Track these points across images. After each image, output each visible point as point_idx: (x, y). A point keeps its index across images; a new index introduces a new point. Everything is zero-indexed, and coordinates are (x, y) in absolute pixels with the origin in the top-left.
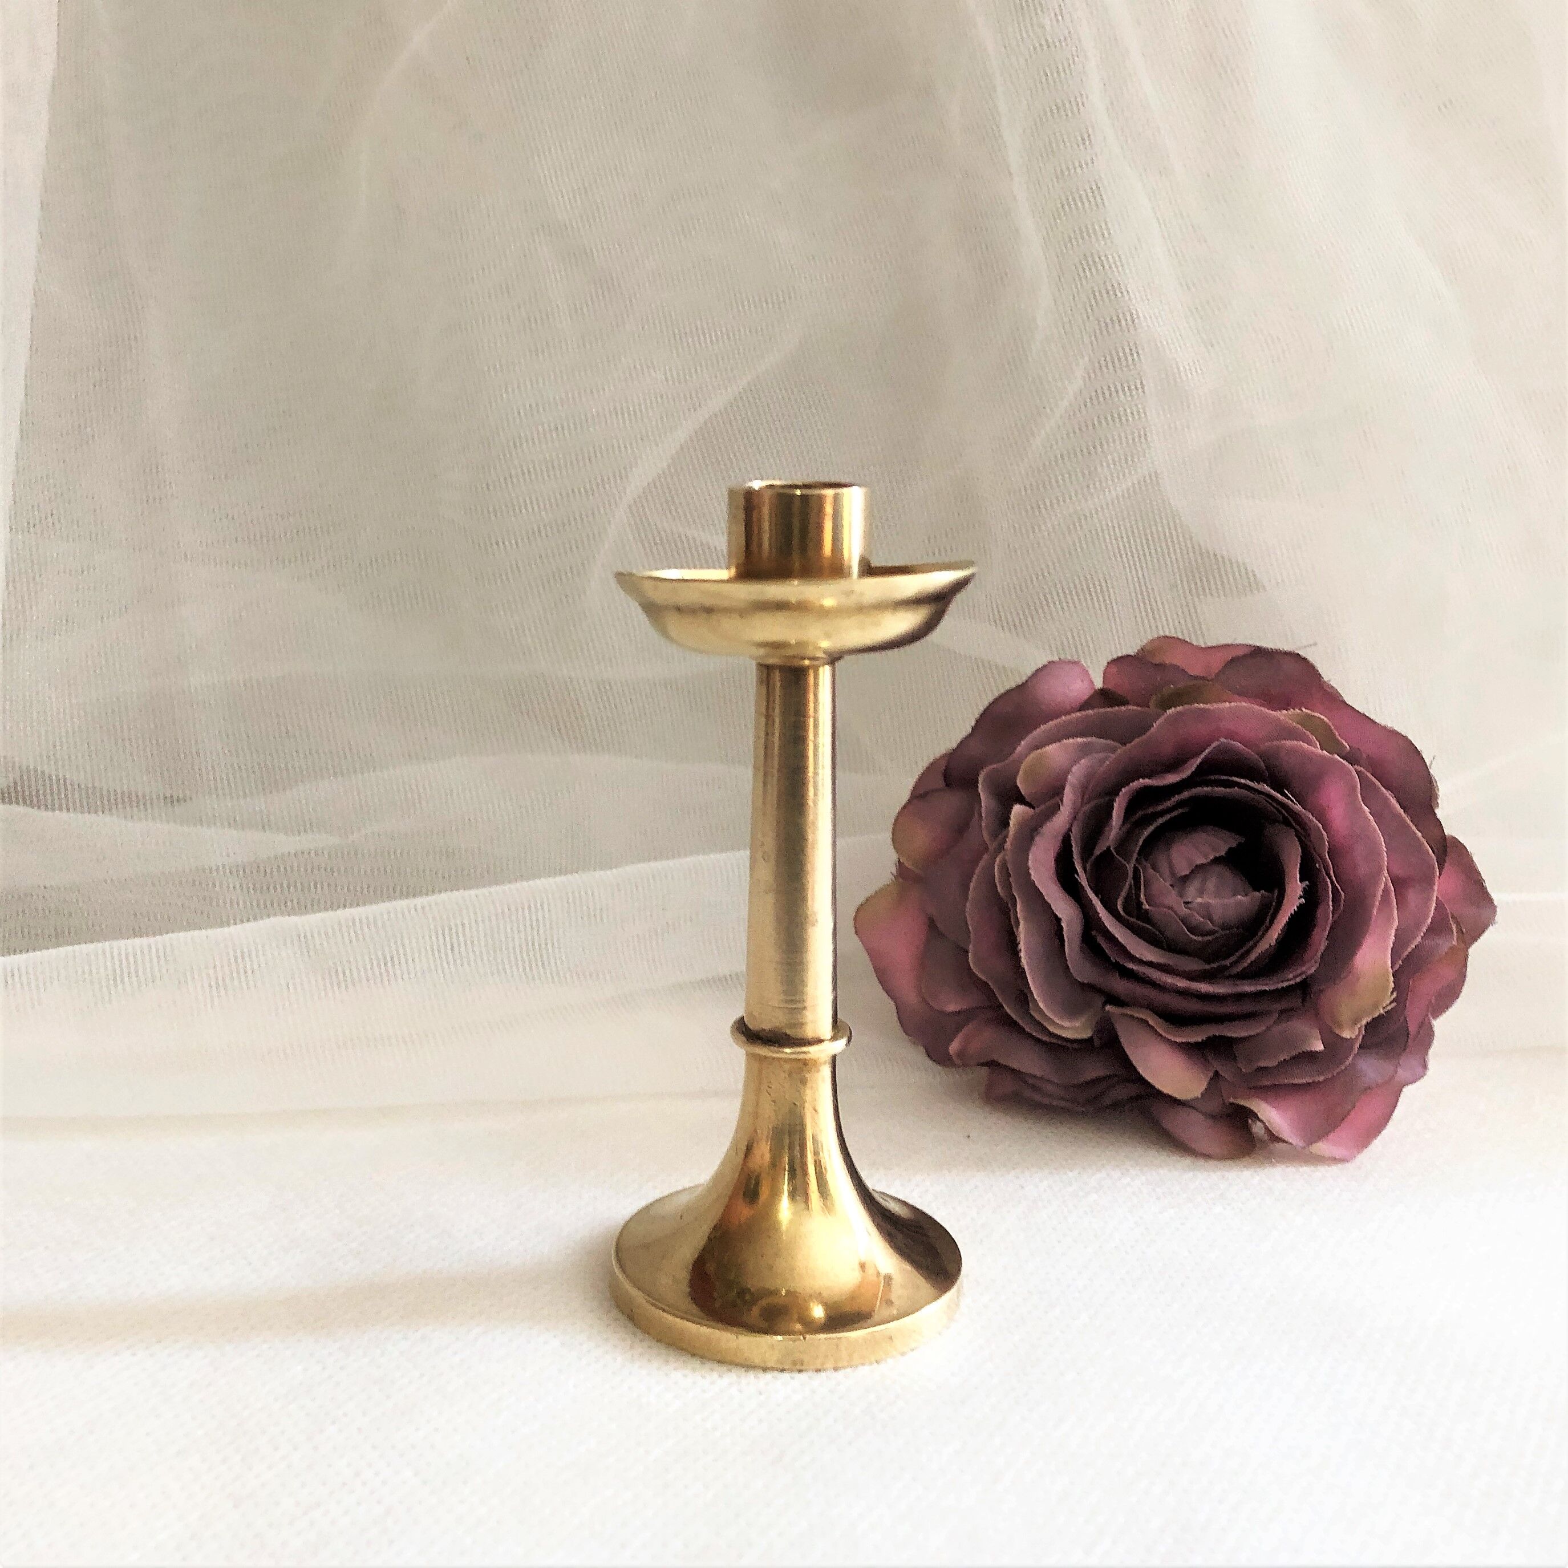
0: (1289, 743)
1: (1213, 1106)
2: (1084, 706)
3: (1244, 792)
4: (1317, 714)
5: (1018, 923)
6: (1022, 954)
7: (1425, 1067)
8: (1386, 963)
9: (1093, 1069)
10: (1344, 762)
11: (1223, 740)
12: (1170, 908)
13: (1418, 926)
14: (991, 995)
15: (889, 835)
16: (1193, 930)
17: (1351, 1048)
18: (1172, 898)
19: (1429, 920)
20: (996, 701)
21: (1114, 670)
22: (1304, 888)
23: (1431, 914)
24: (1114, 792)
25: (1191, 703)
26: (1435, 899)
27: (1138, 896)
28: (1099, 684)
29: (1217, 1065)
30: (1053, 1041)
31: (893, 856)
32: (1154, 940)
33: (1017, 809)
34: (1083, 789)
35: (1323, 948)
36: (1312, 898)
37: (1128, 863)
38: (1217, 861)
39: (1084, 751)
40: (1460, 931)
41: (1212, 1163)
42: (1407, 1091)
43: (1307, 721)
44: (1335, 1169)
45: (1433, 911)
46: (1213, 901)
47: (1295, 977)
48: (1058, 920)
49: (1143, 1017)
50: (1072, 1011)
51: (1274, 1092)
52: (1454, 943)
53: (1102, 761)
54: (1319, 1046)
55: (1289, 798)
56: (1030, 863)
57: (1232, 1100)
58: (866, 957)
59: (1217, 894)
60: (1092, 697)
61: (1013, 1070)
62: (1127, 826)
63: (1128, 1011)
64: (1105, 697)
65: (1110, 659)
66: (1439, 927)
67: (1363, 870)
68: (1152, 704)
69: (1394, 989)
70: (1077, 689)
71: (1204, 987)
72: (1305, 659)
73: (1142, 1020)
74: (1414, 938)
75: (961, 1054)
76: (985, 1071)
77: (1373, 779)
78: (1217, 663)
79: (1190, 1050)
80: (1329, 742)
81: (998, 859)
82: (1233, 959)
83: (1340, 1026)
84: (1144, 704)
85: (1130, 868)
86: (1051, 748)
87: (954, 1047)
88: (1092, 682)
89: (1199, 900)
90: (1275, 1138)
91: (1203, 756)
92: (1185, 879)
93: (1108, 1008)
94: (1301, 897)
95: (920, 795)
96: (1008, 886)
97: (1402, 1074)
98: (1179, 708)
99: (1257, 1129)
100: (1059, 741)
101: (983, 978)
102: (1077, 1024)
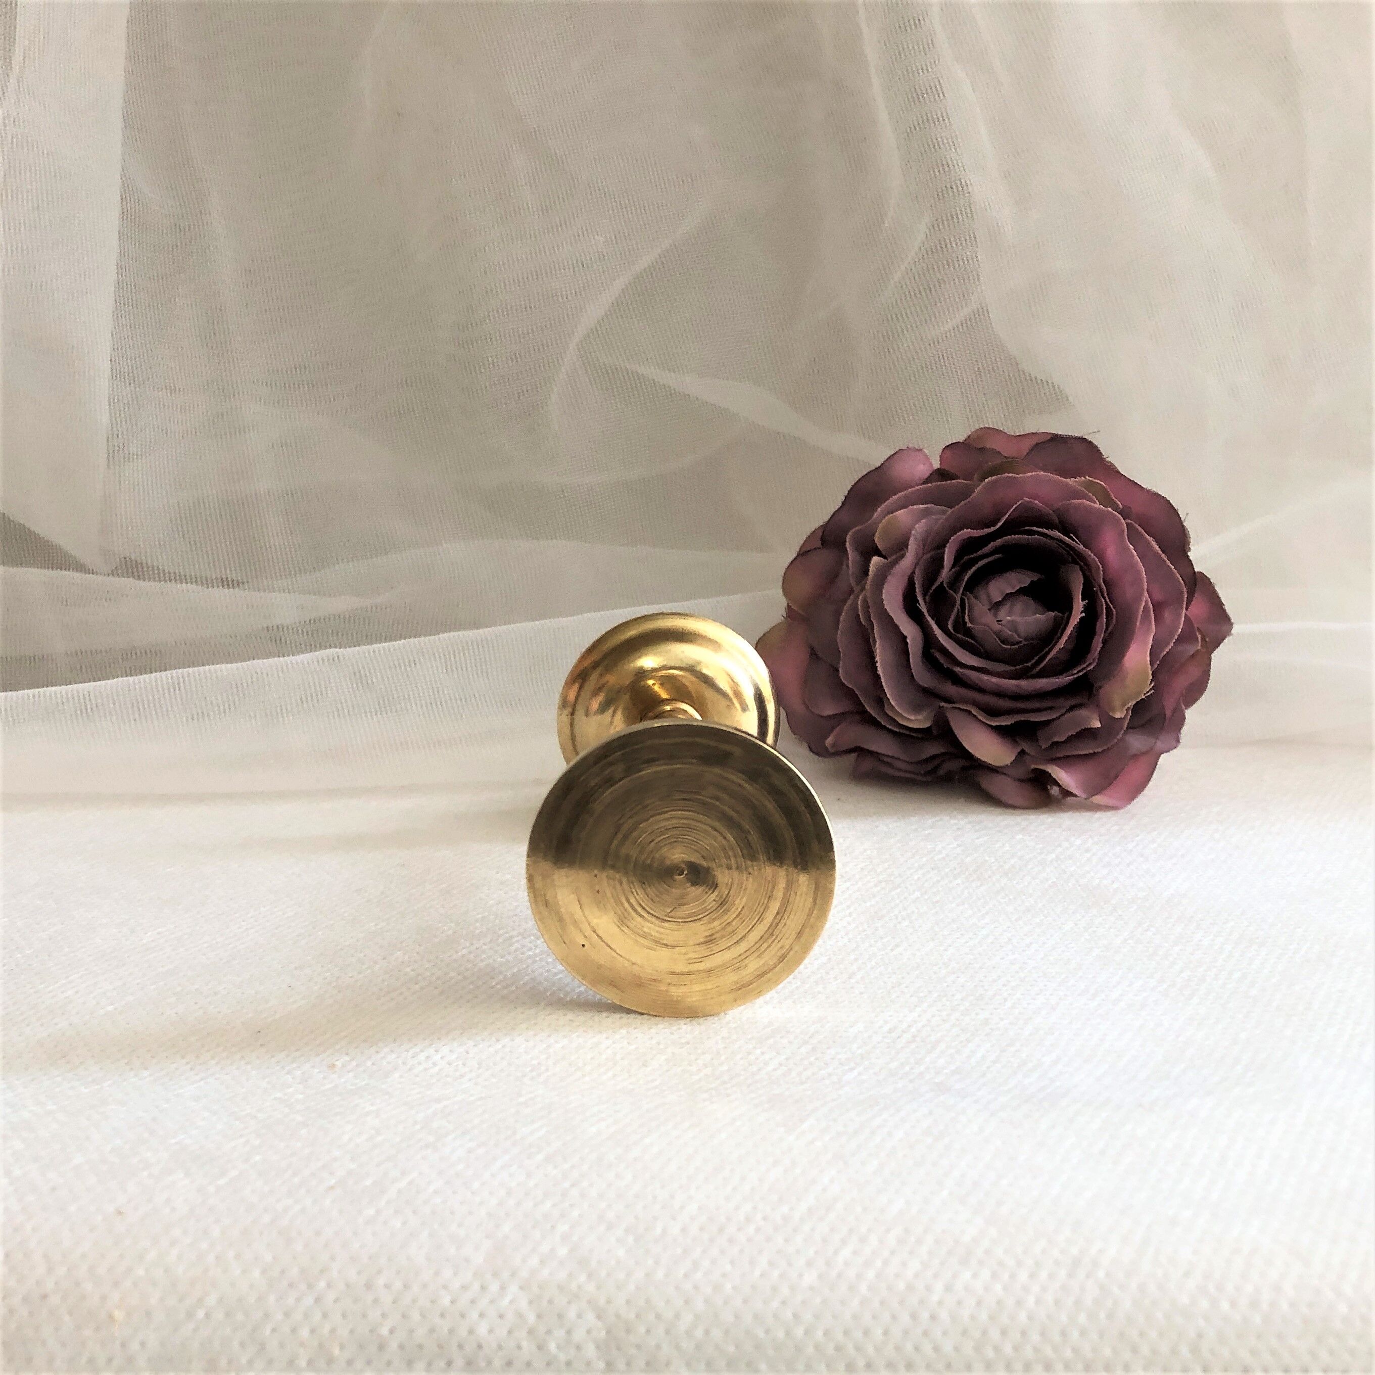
0: (1075, 502)
1: (1020, 772)
2: (927, 481)
3: (1042, 539)
4: (1099, 482)
5: (875, 641)
6: (878, 665)
7: (1178, 740)
8: (1146, 662)
9: (932, 749)
10: (1116, 513)
11: (1026, 499)
12: (985, 625)
13: (1172, 634)
14: (857, 701)
15: (779, 587)
16: (1003, 641)
17: (1122, 727)
18: (988, 618)
19: (1180, 630)
21: (948, 452)
22: (1085, 606)
23: (1181, 626)
24: (946, 540)
25: (1002, 474)
26: (1183, 616)
27: (963, 617)
28: (936, 465)
29: (1024, 744)
30: (902, 730)
31: (785, 602)
32: (974, 651)
33: (875, 559)
34: (924, 541)
35: (1099, 650)
36: (1091, 612)
37: (956, 592)
38: (1022, 591)
40: (1203, 639)
41: (1019, 812)
42: (1164, 759)
43: (1090, 486)
44: (1109, 814)
45: (1182, 623)
46: (1018, 619)
47: (1079, 673)
48: (905, 637)
49: (968, 708)
50: (917, 707)
51: (1067, 760)
52: (1199, 649)
53: (936, 521)
54: (1097, 724)
55: (1074, 540)
56: (884, 596)
57: (1033, 766)
59: (1022, 614)
60: (931, 474)
61: (873, 753)
62: (956, 568)
63: (957, 706)
64: (941, 474)
65: (944, 445)
66: (1187, 637)
67: (1129, 593)
68: (974, 476)
69: (1152, 680)
70: (921, 470)
71: (1012, 683)
72: (1090, 442)
73: (968, 712)
74: (1168, 644)
75: (834, 746)
76: (853, 756)
77: (1139, 528)
78: (1025, 446)
79: (1000, 731)
80: (1106, 500)
81: (861, 597)
82: (1033, 661)
83: (1113, 710)
84: (969, 478)
85: (958, 598)
86: (899, 513)
87: (829, 741)
88: (931, 464)
89: (1009, 618)
90: (1067, 794)
91: (1010, 512)
92: (999, 604)
93: (942, 705)
94: (1082, 612)
95: (803, 553)
96: (867, 615)
97: (1159, 745)
98: (995, 477)
99: (1055, 791)
100: (906, 507)
101: (850, 686)
102: (919, 717)
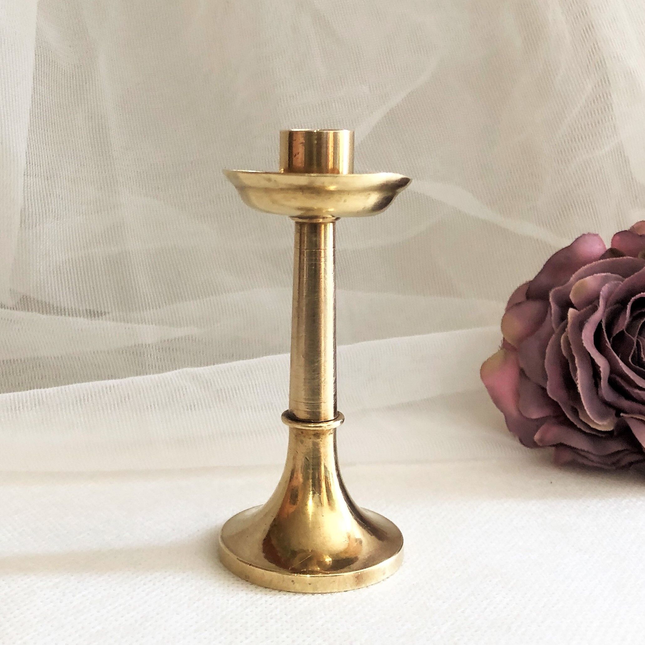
2: (603, 257)
5: (575, 369)
6: (579, 386)
9: (615, 446)
14: (559, 409)
20: (557, 253)
21: (618, 238)
27: (639, 355)
28: (608, 246)
30: (594, 433)
31: (502, 336)
33: (571, 310)
34: (607, 300)
37: (632, 337)
39: (605, 280)
48: (598, 367)
49: (641, 418)
50: (602, 416)
53: (617, 285)
56: (582, 339)
58: (485, 390)
60: (606, 252)
61: (571, 448)
62: (633, 317)
63: (635, 417)
64: (613, 252)
65: (615, 232)
68: (639, 256)
70: (597, 249)
73: (641, 420)
75: (541, 440)
76: (555, 449)
81: (563, 337)
84: (635, 256)
85: (634, 340)
86: (588, 278)
87: (537, 437)
88: (605, 246)
93: (622, 415)
96: (569, 350)
100: (592, 274)
101: (555, 399)
102: (605, 423)
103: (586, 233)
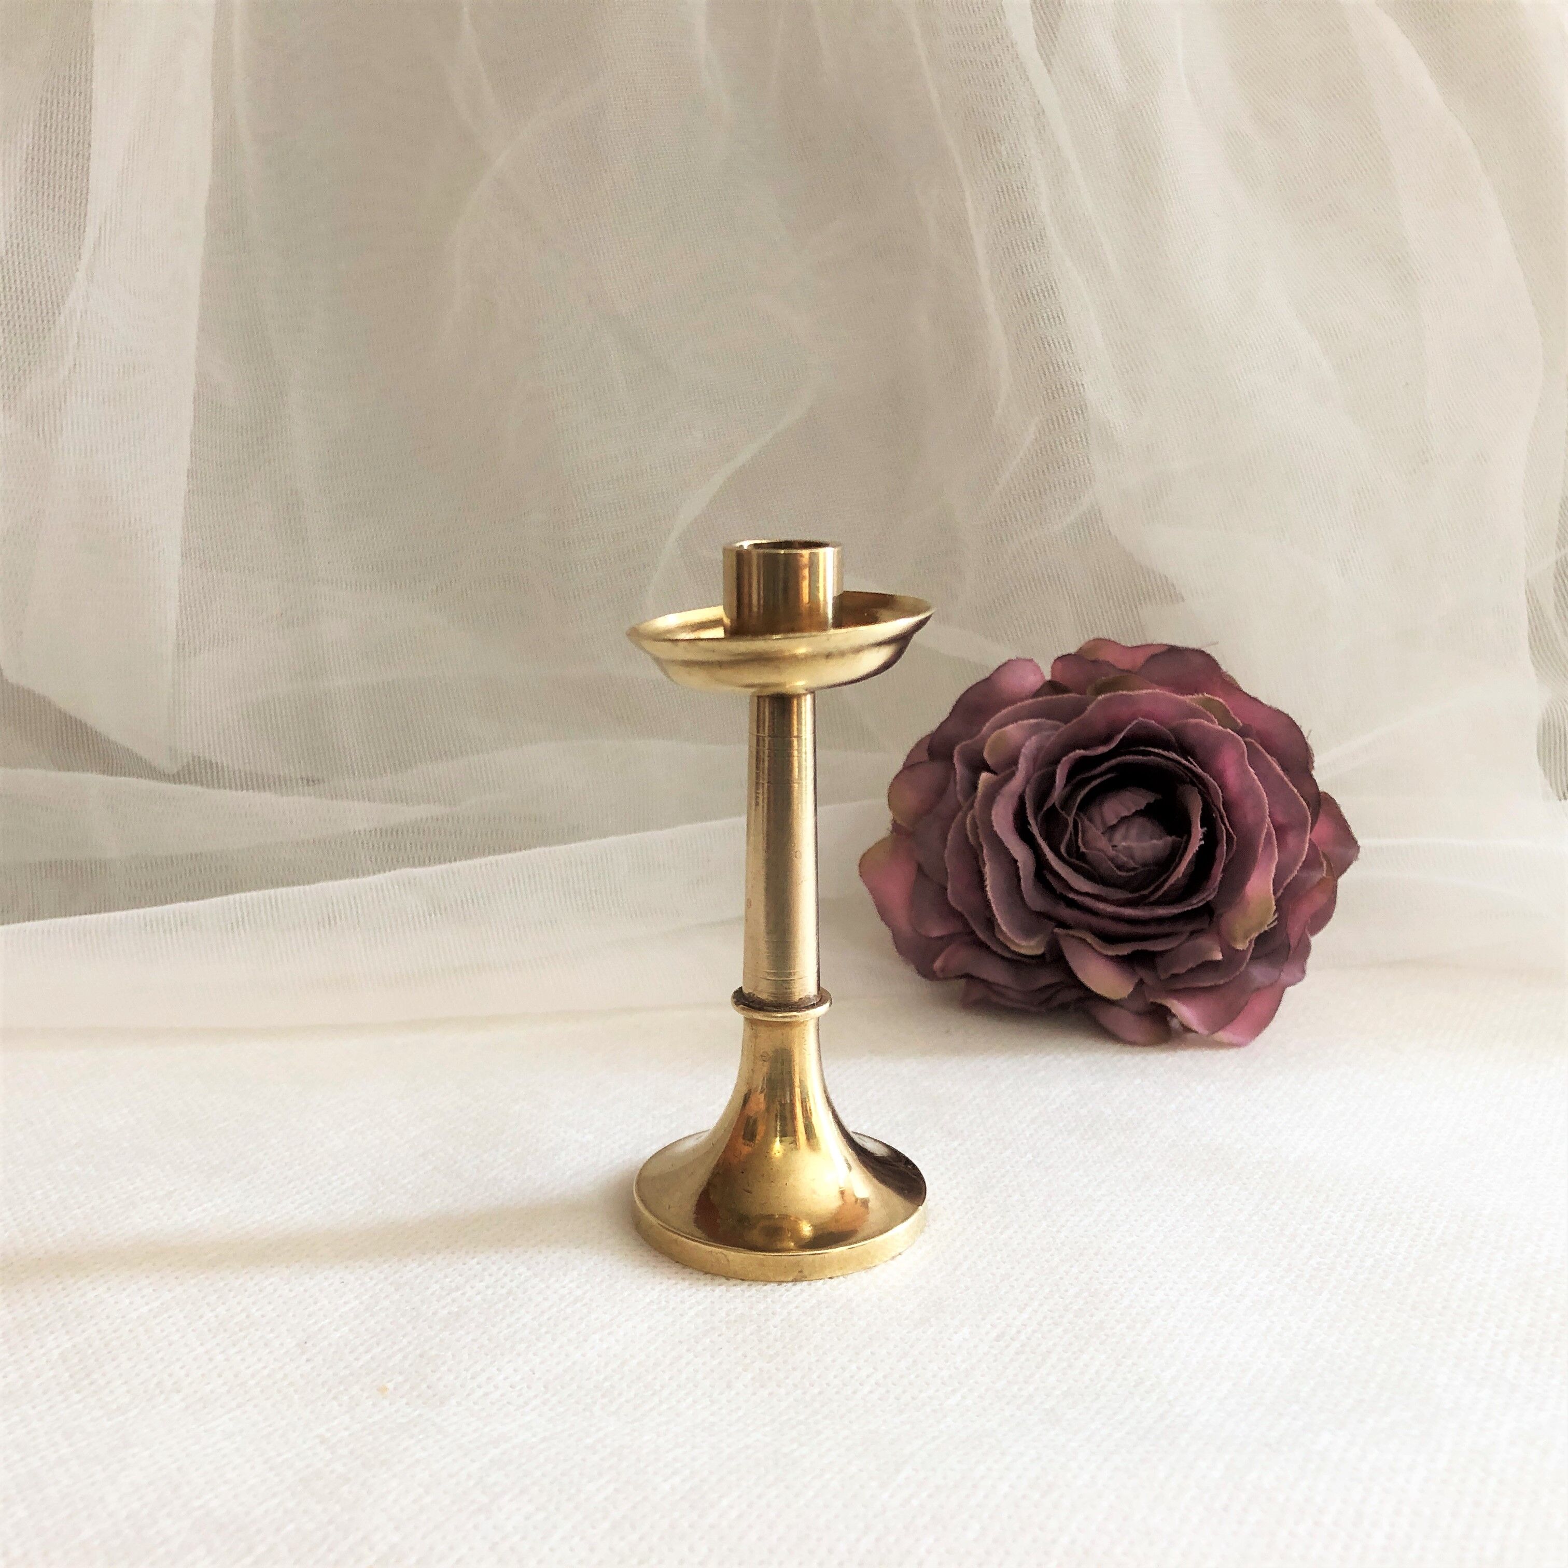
0: (1193, 721)
1: (1139, 1005)
2: (1037, 694)
3: (1159, 759)
4: (1217, 698)
5: (984, 864)
6: (988, 889)
7: (1304, 972)
8: (1269, 891)
9: (1046, 978)
10: (1235, 734)
11: (1141, 719)
12: (1099, 850)
13: (1296, 861)
14: (966, 924)
15: (885, 800)
16: (1120, 867)
17: (1245, 958)
18: (1102, 843)
19: (1304, 857)
20: (969, 690)
21: (1059, 664)
22: (1204, 833)
23: (1306, 853)
24: (1057, 762)
25: (1115, 691)
26: (1308, 841)
27: (1077, 841)
28: (1048, 677)
29: (1143, 973)
30: (1015, 957)
31: (890, 816)
32: (1091, 875)
33: (984, 776)
34: (1035, 759)
35: (1219, 879)
36: (1211, 839)
37: (1069, 815)
38: (1138, 813)
39: (1036, 729)
40: (1329, 865)
41: (1138, 1049)
42: (1290, 991)
43: (1207, 703)
44: (1232, 1052)
45: (1307, 850)
46: (1134, 844)
47: (1199, 902)
48: (1016, 861)
49: (1083, 936)
50: (1028, 933)
51: (1186, 993)
52: (1324, 875)
53: (1048, 737)
54: (1219, 956)
55: (1192, 763)
56: (993, 817)
57: (1151, 1000)
58: (869, 897)
59: (1138, 839)
60: (1042, 687)
61: (984, 981)
62: (1069, 788)
63: (1071, 932)
64: (1053, 687)
65: (1056, 656)
66: (1312, 863)
67: (1251, 818)
68: (1087, 691)
69: (1276, 911)
70: (1032, 681)
71: (1128, 912)
72: (1208, 655)
73: (1081, 939)
74: (1292, 872)
75: (943, 970)
76: (963, 982)
77: (1261, 748)
78: (1140, 658)
79: (1120, 961)
80: (1225, 719)
81: (969, 816)
82: (1151, 888)
83: (1235, 940)
84: (1082, 692)
85: (1070, 820)
86: (1010, 727)
87: (938, 964)
88: (1043, 676)
89: (1124, 844)
90: (1187, 1029)
91: (1125, 731)
92: (1113, 828)
93: (1056, 930)
94: (1201, 840)
95: (909, 766)
96: (977, 837)
97: (1284, 977)
98: (1108, 695)
99: (1174, 1023)
100: (1016, 721)
101: (959, 909)
102: (1032, 943)
103: (1013, 657)
